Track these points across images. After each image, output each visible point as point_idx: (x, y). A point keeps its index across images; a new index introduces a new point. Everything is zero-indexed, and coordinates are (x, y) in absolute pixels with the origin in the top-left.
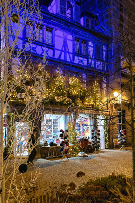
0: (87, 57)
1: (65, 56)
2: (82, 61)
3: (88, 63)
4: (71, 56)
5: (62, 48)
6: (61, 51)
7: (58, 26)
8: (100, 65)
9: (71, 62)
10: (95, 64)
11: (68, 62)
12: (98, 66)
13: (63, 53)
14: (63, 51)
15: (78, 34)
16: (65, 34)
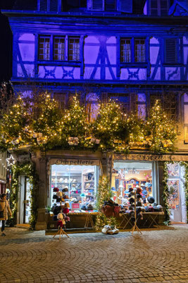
0: (146, 65)
1: (103, 73)
2: (135, 74)
3: (148, 75)
4: (114, 70)
5: (97, 61)
6: (96, 66)
7: (89, 29)
8: (175, 72)
9: (114, 80)
10: (163, 73)
11: (109, 80)
12: (170, 76)
13: (99, 69)
14: (99, 66)
15: (126, 31)
16: (103, 38)
